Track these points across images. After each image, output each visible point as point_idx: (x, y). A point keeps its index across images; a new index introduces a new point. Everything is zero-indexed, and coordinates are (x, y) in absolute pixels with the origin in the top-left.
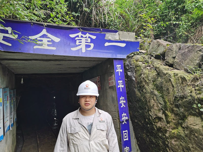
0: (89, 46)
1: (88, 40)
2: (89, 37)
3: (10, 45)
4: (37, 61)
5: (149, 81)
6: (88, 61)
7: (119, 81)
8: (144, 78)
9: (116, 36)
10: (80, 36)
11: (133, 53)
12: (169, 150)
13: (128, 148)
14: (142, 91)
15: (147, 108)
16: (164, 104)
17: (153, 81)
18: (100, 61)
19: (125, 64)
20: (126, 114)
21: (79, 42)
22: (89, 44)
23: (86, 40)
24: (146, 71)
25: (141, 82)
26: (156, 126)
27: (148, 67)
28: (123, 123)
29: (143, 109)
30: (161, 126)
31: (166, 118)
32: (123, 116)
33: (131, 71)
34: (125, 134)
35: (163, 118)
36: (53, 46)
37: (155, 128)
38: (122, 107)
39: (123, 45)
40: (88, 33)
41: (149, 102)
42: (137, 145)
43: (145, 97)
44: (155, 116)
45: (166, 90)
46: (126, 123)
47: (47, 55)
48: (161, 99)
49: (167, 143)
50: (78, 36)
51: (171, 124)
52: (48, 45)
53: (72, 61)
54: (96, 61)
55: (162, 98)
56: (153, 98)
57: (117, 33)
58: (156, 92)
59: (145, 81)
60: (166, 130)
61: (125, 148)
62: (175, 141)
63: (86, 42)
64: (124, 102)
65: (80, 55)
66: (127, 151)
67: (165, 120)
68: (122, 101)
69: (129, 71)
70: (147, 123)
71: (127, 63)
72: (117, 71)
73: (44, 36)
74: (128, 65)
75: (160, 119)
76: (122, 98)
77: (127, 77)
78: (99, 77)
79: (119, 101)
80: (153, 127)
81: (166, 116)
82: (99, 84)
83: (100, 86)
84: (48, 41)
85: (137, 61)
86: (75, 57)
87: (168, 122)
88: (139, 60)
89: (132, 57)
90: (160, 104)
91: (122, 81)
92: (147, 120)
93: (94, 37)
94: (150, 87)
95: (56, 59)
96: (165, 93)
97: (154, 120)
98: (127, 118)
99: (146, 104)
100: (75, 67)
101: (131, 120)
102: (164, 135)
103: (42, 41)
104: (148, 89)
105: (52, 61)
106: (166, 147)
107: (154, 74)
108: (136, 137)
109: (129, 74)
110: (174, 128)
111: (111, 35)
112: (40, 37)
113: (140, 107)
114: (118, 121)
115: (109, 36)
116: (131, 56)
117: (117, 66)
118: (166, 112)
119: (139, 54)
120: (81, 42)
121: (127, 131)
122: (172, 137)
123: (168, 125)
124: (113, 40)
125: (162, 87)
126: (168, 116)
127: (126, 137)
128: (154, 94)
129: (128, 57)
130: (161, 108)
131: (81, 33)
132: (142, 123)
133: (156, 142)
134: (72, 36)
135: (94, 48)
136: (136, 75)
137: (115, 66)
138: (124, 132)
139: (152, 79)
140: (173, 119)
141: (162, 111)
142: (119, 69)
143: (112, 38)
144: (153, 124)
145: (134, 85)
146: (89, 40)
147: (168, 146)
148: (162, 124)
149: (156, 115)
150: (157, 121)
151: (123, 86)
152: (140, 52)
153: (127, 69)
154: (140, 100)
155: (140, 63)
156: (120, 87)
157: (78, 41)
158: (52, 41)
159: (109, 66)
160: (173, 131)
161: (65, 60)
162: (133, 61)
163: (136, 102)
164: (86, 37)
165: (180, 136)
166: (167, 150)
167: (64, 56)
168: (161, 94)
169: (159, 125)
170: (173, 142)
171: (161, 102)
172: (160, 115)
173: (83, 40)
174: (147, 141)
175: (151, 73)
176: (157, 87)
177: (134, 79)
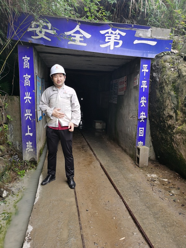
0: (118, 43)
1: (117, 37)
2: (119, 34)
3: (50, 40)
4: (69, 56)
5: (169, 82)
6: (116, 58)
7: (143, 82)
8: (165, 79)
9: (148, 33)
10: (110, 33)
11: (163, 53)
12: (174, 143)
13: (142, 143)
14: (162, 92)
15: (163, 108)
16: (177, 104)
17: (173, 83)
18: (129, 59)
19: (152, 64)
20: (144, 113)
21: (109, 39)
22: (118, 41)
23: (115, 37)
24: (169, 73)
25: (163, 83)
26: (167, 124)
27: (172, 69)
28: (141, 121)
29: (160, 109)
30: (171, 123)
31: (176, 117)
32: (142, 114)
33: (157, 72)
34: (141, 130)
35: (174, 116)
36: (84, 43)
37: (167, 126)
38: (142, 106)
39: (153, 43)
40: (118, 30)
41: (165, 102)
42: (151, 142)
43: (163, 98)
44: (167, 115)
45: (181, 91)
46: (144, 121)
47: (78, 51)
48: (175, 99)
49: (173, 138)
50: (108, 33)
51: (178, 121)
52: (81, 41)
53: (101, 58)
54: (124, 59)
55: (177, 98)
56: (169, 98)
57: (150, 30)
58: (173, 93)
59: (166, 82)
60: (174, 127)
61: (139, 142)
62: (179, 136)
63: (115, 39)
64: (144, 102)
65: (108, 52)
66: (140, 145)
67: (175, 118)
68: (143, 101)
69: (155, 72)
70: (161, 122)
71: (155, 63)
72: (143, 70)
73: (78, 32)
74: (155, 66)
75: (171, 117)
76: (143, 98)
77: (152, 78)
78: (126, 77)
79: (140, 100)
80: (165, 125)
81: (177, 114)
82: (126, 84)
83: (126, 86)
84: (81, 37)
85: (165, 61)
86: (103, 54)
87: (177, 120)
88: (168, 61)
89: (162, 56)
90: (173, 103)
91: (146, 82)
92: (161, 119)
93: (124, 34)
94: (168, 88)
95: (86, 54)
96: (180, 94)
97: (166, 118)
98: (145, 117)
99: (163, 103)
100: (104, 65)
101: (149, 120)
102: (172, 131)
103: (75, 37)
104: (167, 90)
105: (82, 57)
106: (172, 142)
107: (175, 76)
108: (151, 135)
109: (154, 74)
110: (180, 125)
111: (142, 32)
112: (74, 33)
113: (158, 107)
114: (136, 118)
115: (140, 33)
116: (160, 55)
117: (144, 65)
118: (177, 111)
119: (170, 54)
120: (110, 39)
121: (143, 128)
122: (177, 133)
123: (177, 122)
124: (144, 37)
125: (178, 88)
126: (178, 114)
127: (142, 133)
128: (170, 94)
129: (157, 57)
130: (174, 107)
131: (111, 29)
132: (157, 122)
133: (166, 138)
134: (102, 32)
135: (122, 46)
136: (160, 76)
137: (141, 66)
138: (140, 128)
139: (172, 81)
140: (181, 117)
141: (173, 110)
142: (145, 69)
143: (143, 35)
144: (165, 122)
145: (156, 86)
146: (119, 37)
147: (173, 140)
148: (172, 121)
149: (168, 113)
150: (169, 119)
151: (146, 87)
152: (171, 52)
153: (153, 70)
154: (158, 101)
155: (167, 64)
156: (143, 88)
157: (107, 38)
158: (84, 37)
159: (136, 65)
160: (179, 127)
161: (95, 57)
162: (161, 61)
163: (155, 102)
164: (116, 34)
165: (183, 130)
166: (172, 144)
167: (94, 53)
168: (176, 95)
169: (170, 122)
170: (177, 137)
171: (174, 102)
172: (172, 113)
173: (113, 37)
174: (159, 138)
175: (173, 74)
176: (175, 89)
177: (158, 80)
